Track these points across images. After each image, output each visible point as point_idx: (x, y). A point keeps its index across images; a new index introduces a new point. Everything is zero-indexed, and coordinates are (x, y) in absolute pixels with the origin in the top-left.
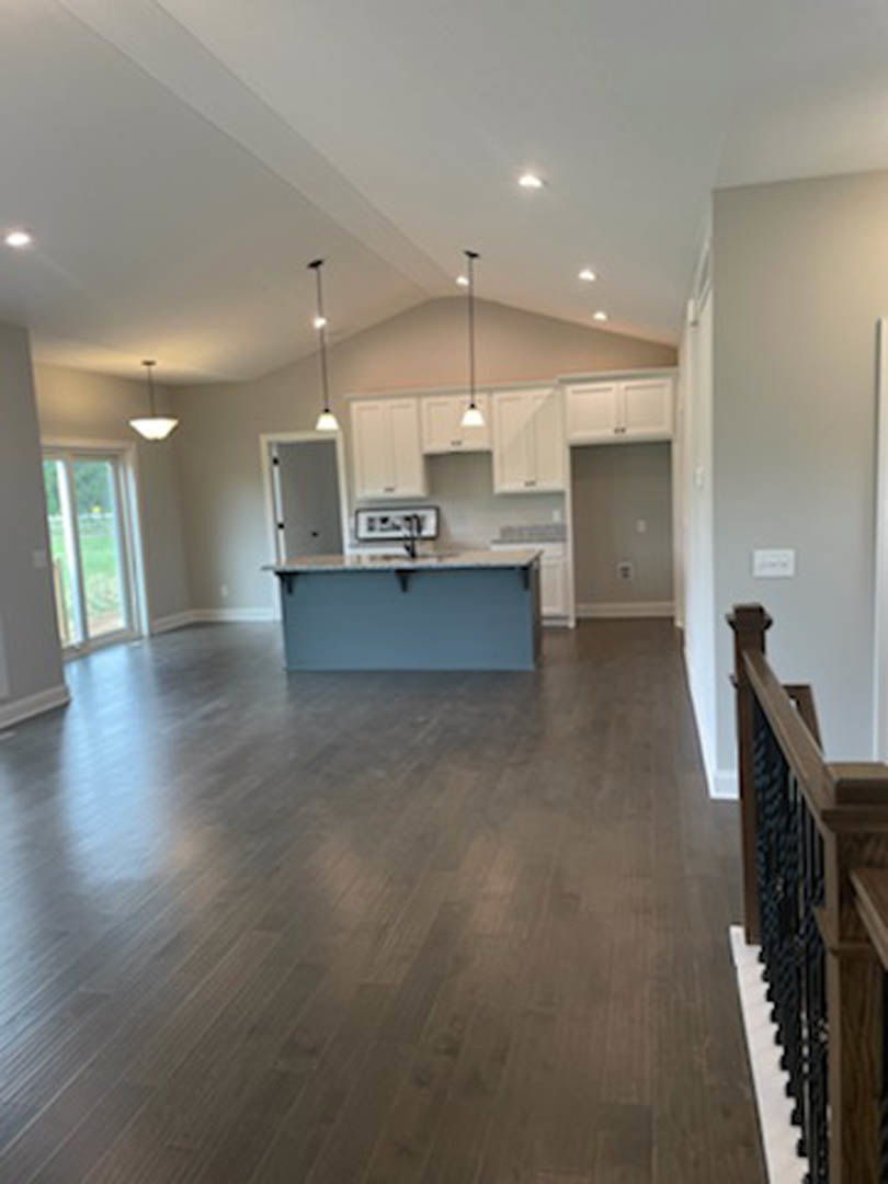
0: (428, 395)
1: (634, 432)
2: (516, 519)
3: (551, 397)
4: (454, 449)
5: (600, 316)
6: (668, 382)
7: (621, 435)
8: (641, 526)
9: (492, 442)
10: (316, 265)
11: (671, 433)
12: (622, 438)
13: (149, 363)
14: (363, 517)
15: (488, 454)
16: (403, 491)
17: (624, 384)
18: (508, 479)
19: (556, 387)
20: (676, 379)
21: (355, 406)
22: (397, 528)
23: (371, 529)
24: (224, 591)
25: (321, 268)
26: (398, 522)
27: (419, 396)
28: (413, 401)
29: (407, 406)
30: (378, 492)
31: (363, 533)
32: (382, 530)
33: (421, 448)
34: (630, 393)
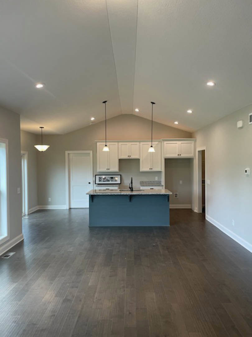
0: (121, 142)
1: (184, 156)
2: (145, 179)
3: (157, 144)
4: (128, 158)
5: (176, 123)
6: (193, 142)
7: (179, 156)
8: (181, 182)
9: (140, 156)
10: (105, 102)
11: (193, 156)
12: (179, 157)
13: (42, 128)
14: (97, 177)
15: (138, 160)
16: (112, 170)
17: (180, 142)
18: (144, 167)
19: (159, 142)
20: (195, 141)
21: (98, 144)
22: (109, 181)
23: (100, 181)
24: (50, 200)
25: (106, 103)
26: (108, 179)
27: (118, 142)
28: (116, 143)
29: (115, 145)
30: (104, 170)
31: (97, 182)
32: (103, 181)
33: (118, 158)
34: (182, 144)
